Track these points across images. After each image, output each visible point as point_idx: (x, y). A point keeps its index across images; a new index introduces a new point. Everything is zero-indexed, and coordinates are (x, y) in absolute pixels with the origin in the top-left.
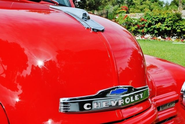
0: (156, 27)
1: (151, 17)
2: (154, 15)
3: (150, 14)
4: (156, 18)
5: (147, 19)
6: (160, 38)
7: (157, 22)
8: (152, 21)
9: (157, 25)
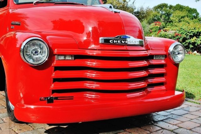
0: (191, 41)
1: (185, 32)
2: (188, 30)
3: (184, 28)
4: (191, 33)
5: (181, 34)
6: (196, 52)
7: (191, 37)
8: (187, 36)
9: (192, 39)
